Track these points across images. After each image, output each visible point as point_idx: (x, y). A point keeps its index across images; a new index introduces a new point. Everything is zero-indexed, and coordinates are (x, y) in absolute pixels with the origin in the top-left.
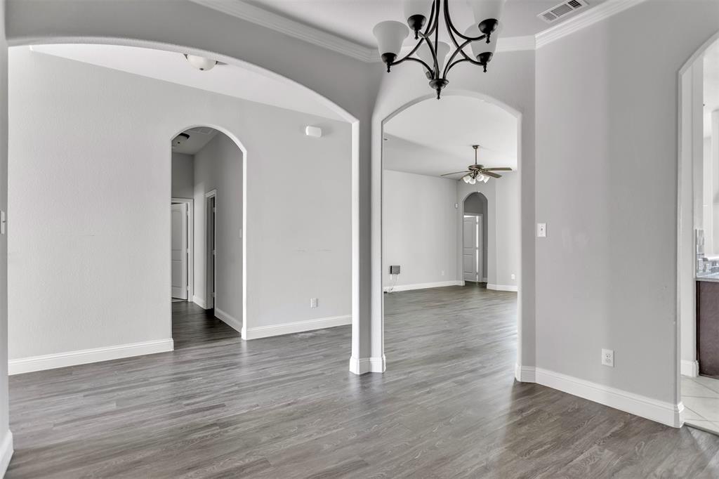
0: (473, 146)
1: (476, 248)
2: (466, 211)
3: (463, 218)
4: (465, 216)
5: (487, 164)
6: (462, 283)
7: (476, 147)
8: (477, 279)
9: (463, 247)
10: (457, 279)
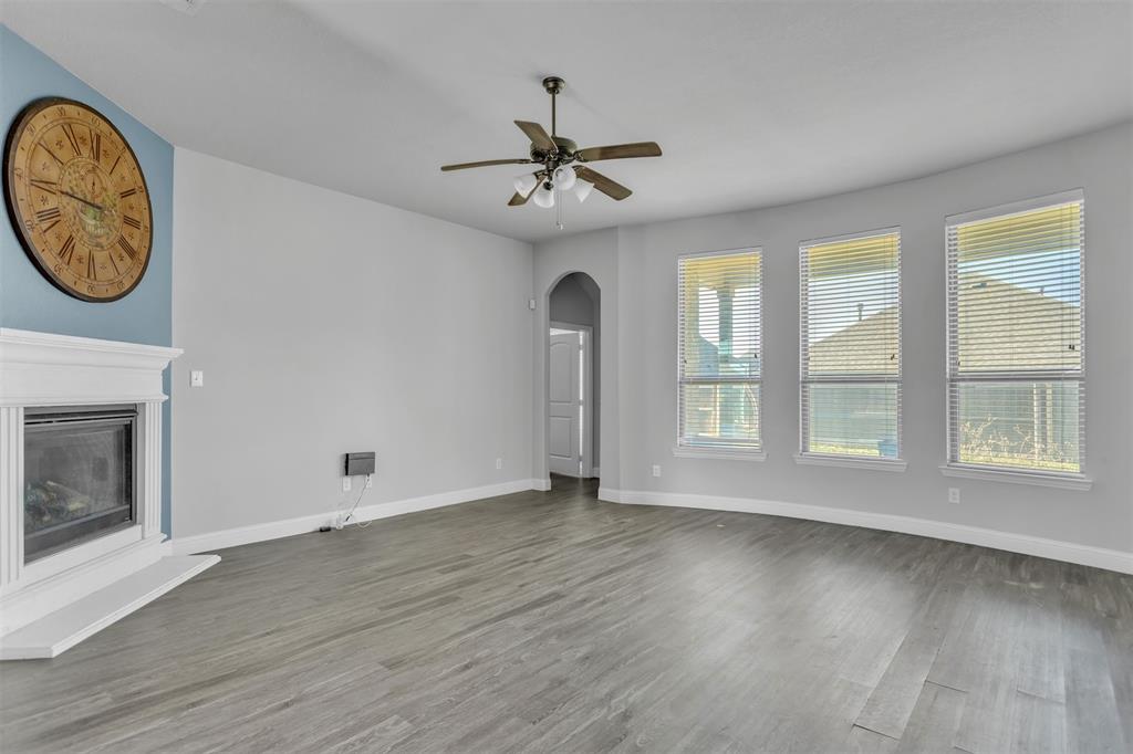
0: (546, 82)
1: (579, 403)
2: (555, 318)
3: (548, 337)
4: (554, 332)
5: (583, 137)
6: (544, 484)
7: (553, 85)
8: (582, 471)
9: (548, 401)
10: (534, 476)
